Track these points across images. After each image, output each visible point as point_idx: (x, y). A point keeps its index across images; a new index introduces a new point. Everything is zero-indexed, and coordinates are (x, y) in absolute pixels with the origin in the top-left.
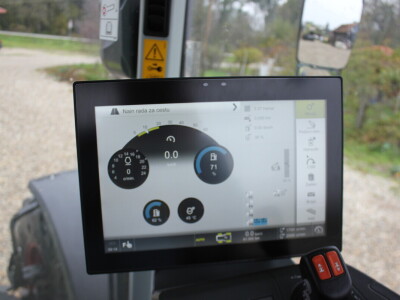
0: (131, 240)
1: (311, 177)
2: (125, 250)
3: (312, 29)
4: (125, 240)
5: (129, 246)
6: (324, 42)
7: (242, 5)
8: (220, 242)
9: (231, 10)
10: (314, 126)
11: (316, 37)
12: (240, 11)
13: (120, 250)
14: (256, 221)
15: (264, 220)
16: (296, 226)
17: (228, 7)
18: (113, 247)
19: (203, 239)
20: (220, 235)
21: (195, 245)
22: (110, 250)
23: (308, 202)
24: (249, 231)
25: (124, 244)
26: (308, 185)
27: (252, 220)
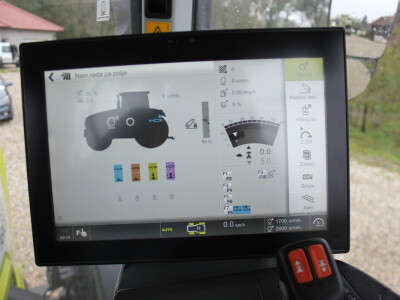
0: (85, 227)
1: (307, 154)
2: (79, 239)
3: (349, 22)
4: (79, 227)
5: (84, 234)
6: (362, 36)
7: (288, 14)
8: (192, 233)
9: (278, 19)
10: (309, 91)
11: (353, 31)
12: (286, 20)
13: (74, 239)
14: (237, 208)
15: (247, 208)
16: (288, 217)
17: (274, 17)
18: (65, 235)
19: (171, 229)
20: (191, 225)
21: (161, 237)
22: (62, 238)
23: (303, 186)
24: (228, 221)
25: (78, 232)
26: (302, 164)
27: (231, 208)
